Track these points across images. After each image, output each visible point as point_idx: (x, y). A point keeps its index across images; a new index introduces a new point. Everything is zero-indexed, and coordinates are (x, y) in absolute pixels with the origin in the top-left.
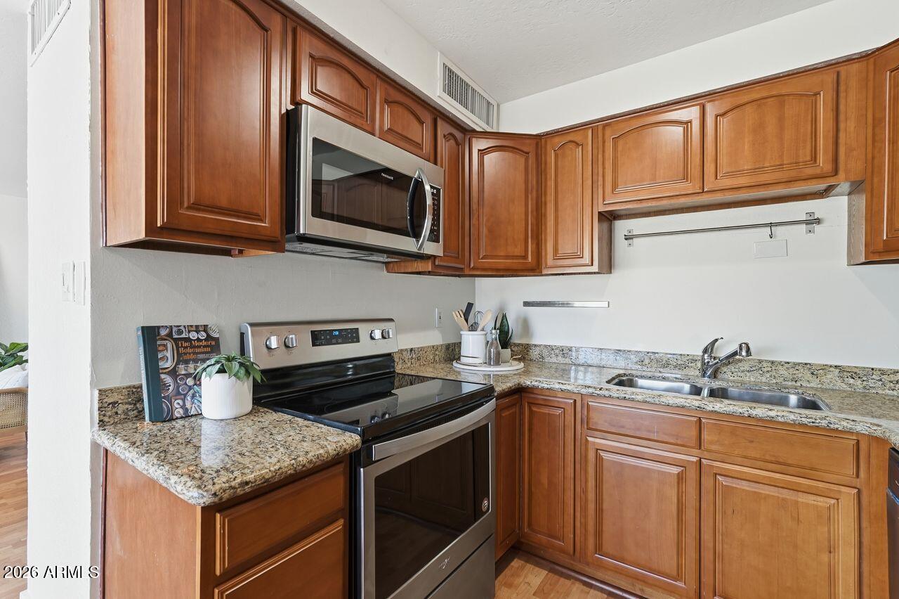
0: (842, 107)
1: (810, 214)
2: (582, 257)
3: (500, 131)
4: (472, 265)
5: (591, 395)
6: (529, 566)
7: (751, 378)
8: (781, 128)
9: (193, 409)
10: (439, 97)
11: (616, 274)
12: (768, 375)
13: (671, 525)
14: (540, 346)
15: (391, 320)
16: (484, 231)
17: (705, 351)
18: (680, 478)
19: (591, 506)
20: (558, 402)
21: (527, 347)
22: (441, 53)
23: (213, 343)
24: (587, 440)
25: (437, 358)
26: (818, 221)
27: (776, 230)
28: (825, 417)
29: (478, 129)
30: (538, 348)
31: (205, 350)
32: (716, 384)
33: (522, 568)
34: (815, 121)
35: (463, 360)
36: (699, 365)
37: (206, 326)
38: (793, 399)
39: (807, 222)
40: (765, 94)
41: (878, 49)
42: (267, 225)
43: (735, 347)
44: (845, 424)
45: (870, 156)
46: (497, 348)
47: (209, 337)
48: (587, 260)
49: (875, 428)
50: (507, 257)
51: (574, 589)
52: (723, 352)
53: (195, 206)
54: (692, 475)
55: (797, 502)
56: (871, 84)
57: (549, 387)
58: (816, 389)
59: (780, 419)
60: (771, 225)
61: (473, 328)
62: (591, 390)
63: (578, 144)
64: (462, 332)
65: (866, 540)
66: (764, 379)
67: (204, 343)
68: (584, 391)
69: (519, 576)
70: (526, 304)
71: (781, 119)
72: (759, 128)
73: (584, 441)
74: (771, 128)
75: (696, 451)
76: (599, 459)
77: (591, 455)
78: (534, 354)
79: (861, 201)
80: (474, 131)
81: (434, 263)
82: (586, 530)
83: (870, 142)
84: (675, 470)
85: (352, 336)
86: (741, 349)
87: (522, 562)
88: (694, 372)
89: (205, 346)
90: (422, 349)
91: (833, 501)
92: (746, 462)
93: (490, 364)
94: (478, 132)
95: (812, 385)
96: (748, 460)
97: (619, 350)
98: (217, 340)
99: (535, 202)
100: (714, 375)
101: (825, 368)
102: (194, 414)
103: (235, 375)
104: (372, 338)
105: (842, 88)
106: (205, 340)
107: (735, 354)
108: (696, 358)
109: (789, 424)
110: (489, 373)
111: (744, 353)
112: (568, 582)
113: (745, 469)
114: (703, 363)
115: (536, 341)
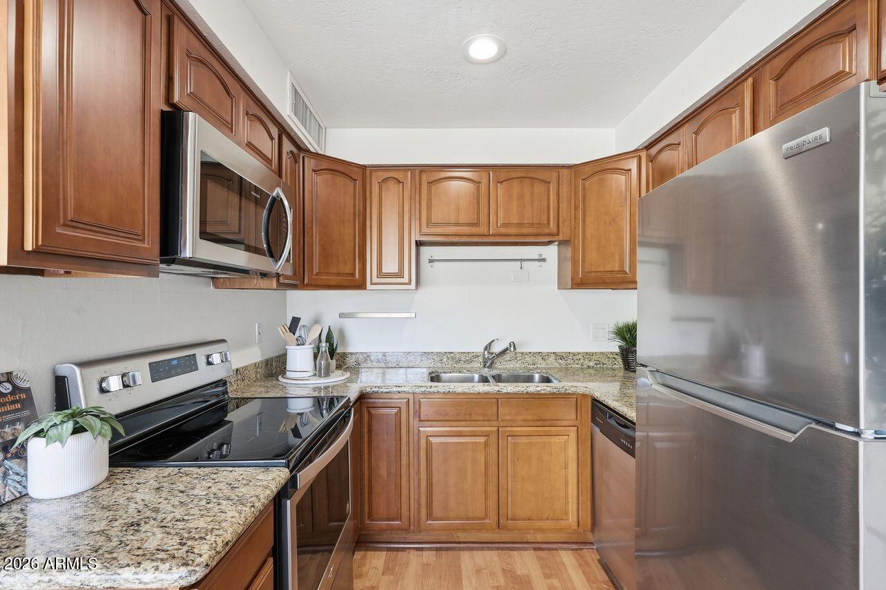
0: (560, 193)
1: (541, 255)
2: (403, 277)
3: (327, 154)
4: (306, 281)
5: (424, 393)
6: (369, 553)
7: (511, 365)
8: (533, 201)
9: (8, 494)
10: (288, 116)
11: (422, 290)
12: (520, 362)
13: (481, 480)
14: (356, 354)
15: (224, 341)
16: (317, 249)
17: (486, 349)
18: (486, 444)
19: (424, 484)
20: (394, 402)
21: (344, 356)
22: (291, 73)
23: (23, 396)
24: (419, 431)
25: (258, 376)
26: (544, 260)
27: (524, 263)
28: (556, 386)
29: (312, 150)
30: (354, 356)
31: (13, 407)
32: (495, 372)
33: (364, 558)
34: (549, 199)
35: (289, 374)
36: (481, 359)
37: (9, 374)
38: (537, 377)
39: (539, 260)
40: (524, 175)
41: (576, 165)
42: (146, 245)
43: (507, 345)
44: (572, 389)
45: (573, 226)
46: (327, 360)
47: (16, 389)
48: (406, 280)
49: (585, 389)
50: (339, 274)
51: (412, 557)
52: (497, 349)
53: (73, 224)
54: (493, 439)
55: (550, 442)
56: (573, 184)
57: (387, 390)
58: (545, 369)
59: (543, 392)
60: (521, 260)
61: (300, 342)
62: (423, 389)
63: (399, 182)
64: (287, 347)
65: (580, 456)
66: (518, 365)
67: (10, 398)
68: (418, 390)
69: (364, 565)
70: (342, 315)
71: (532, 193)
72: (521, 197)
73: (416, 432)
74: (527, 199)
75: (495, 423)
76: (428, 444)
77: (423, 442)
78: (351, 361)
79: (568, 252)
80: (308, 151)
81: (278, 280)
82: (419, 505)
83: (573, 218)
84: (482, 440)
85: (189, 365)
86: (510, 346)
87: (363, 552)
88: (477, 364)
89: (12, 403)
90: (245, 368)
91: (566, 437)
92: (526, 424)
93: (320, 376)
94: (312, 152)
95: (542, 366)
96: (526, 423)
97: (425, 353)
98: (28, 391)
99: (361, 225)
100: (490, 367)
101: (548, 354)
102: (10, 499)
103: (100, 434)
104: (209, 363)
105: (560, 182)
106: (11, 393)
107: (507, 349)
108: (478, 354)
109: (548, 394)
110: (319, 385)
111: (512, 349)
112: (405, 553)
113: (524, 429)
114: (484, 357)
115: (351, 349)
